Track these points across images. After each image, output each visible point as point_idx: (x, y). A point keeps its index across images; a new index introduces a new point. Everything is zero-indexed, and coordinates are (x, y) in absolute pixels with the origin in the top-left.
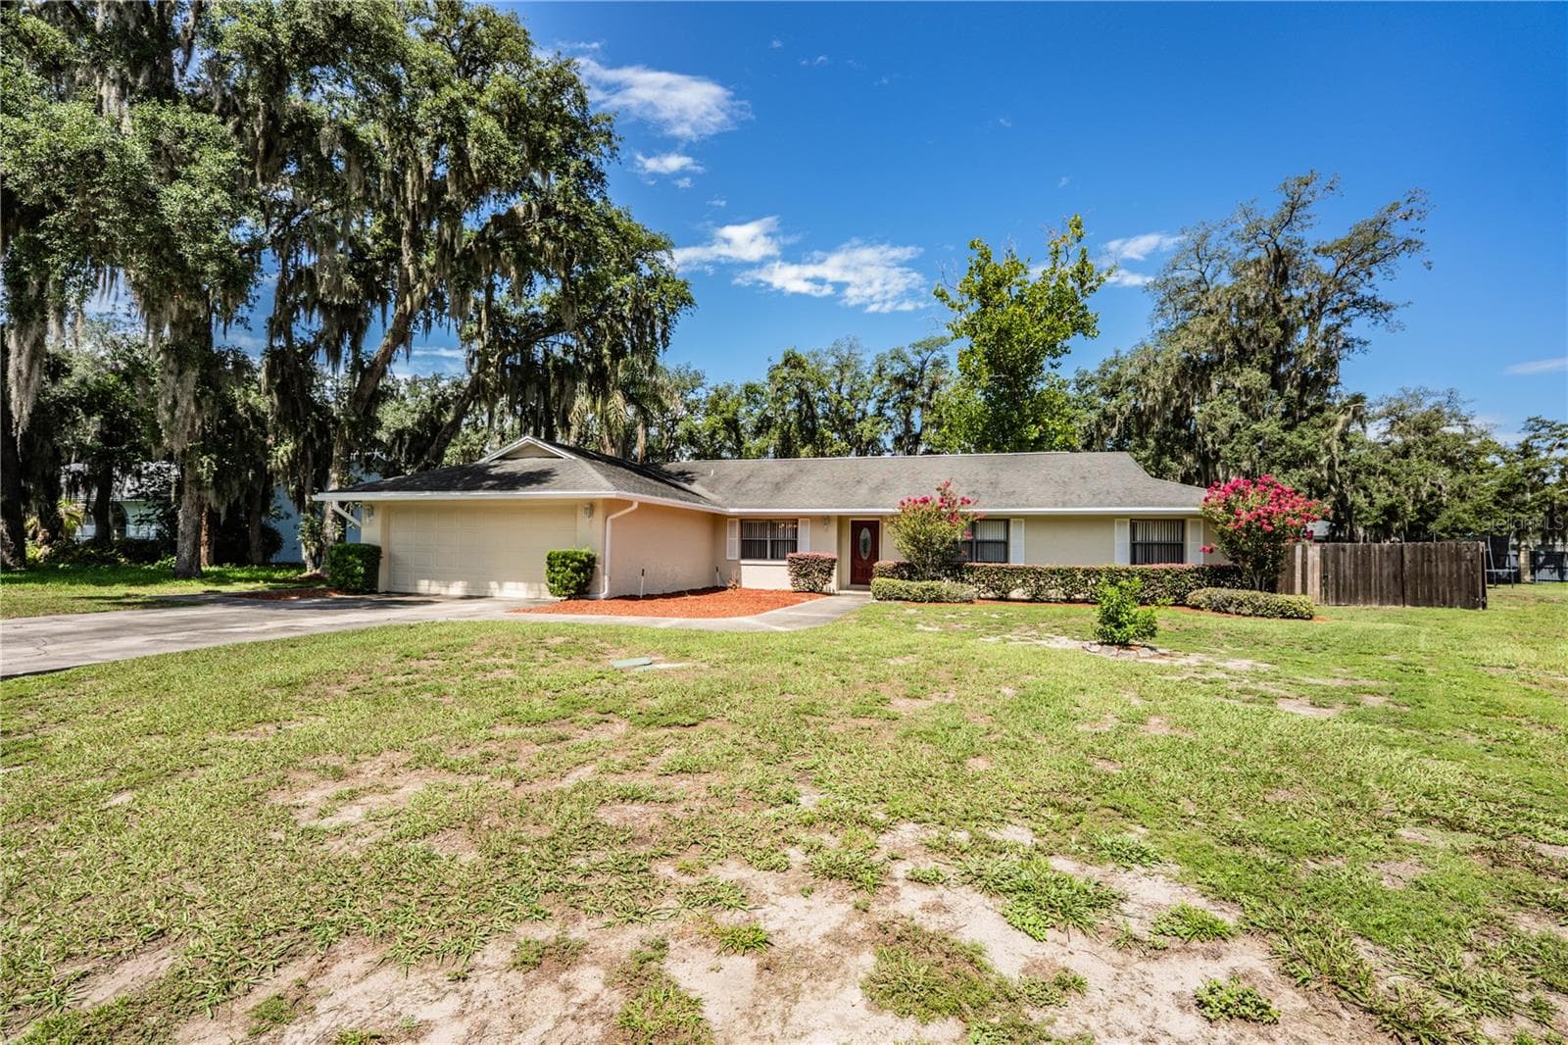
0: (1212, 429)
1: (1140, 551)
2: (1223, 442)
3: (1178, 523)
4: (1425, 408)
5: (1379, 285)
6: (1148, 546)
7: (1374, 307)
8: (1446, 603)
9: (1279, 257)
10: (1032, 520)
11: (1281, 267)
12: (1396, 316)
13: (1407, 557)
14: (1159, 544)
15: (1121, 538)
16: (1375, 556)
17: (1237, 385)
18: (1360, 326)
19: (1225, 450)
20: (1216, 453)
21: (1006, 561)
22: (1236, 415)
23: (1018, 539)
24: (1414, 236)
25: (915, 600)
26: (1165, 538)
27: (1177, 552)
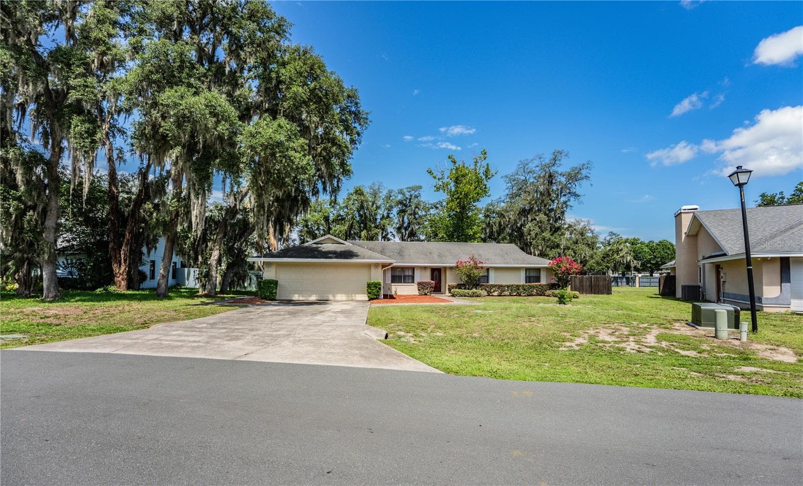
0: (530, 234)
1: (528, 279)
2: (533, 239)
3: (538, 270)
4: (581, 226)
5: (577, 188)
6: (530, 277)
7: (576, 195)
8: (602, 293)
9: (550, 176)
10: (496, 269)
11: (551, 178)
12: (581, 199)
13: (593, 280)
14: (533, 277)
15: (523, 274)
16: (585, 279)
17: (538, 219)
18: (572, 202)
19: (534, 242)
20: (531, 243)
21: (488, 282)
22: (537, 230)
23: (492, 274)
24: (588, 175)
25: (471, 296)
26: (534, 275)
27: (538, 279)
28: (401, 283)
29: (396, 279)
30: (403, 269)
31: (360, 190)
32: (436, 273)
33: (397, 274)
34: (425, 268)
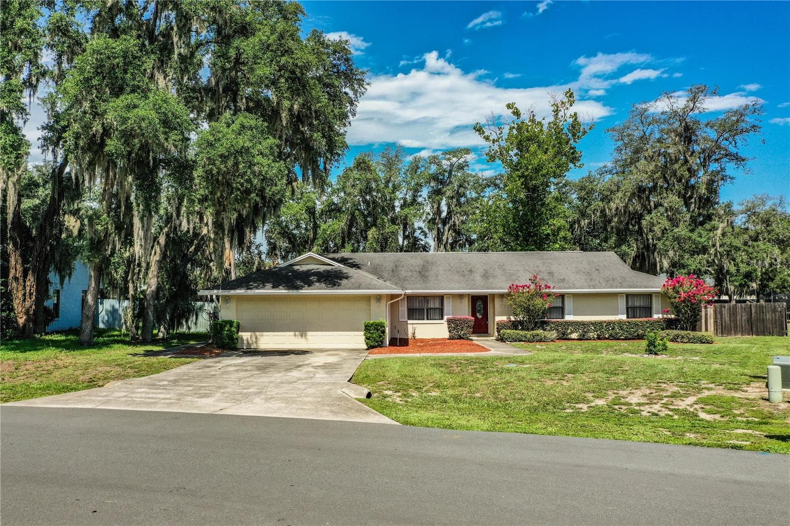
0: (651, 231)
1: (631, 311)
2: (659, 239)
3: (649, 297)
5: (742, 146)
6: (634, 308)
7: (737, 159)
8: (771, 334)
9: (687, 128)
10: (575, 295)
11: (689, 134)
12: (749, 164)
13: (753, 310)
14: (640, 308)
15: (622, 303)
16: (739, 310)
17: (666, 205)
18: (733, 170)
19: (660, 245)
20: (654, 245)
21: (563, 318)
22: (666, 224)
23: (569, 304)
24: (757, 123)
25: (529, 341)
26: (642, 304)
27: (648, 311)
28: (424, 319)
29: (414, 313)
30: (426, 298)
31: (364, 162)
32: (479, 303)
33: (417, 305)
34: (461, 296)
